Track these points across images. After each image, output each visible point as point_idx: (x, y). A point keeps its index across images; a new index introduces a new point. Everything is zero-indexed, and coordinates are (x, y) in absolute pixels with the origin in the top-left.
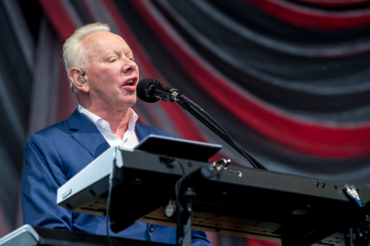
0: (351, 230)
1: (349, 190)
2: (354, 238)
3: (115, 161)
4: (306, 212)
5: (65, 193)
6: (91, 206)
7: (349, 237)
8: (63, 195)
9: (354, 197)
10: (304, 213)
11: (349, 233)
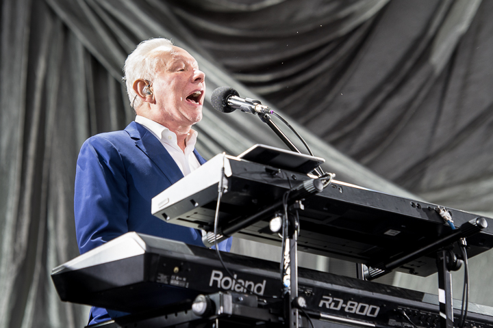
0: (444, 253)
1: (442, 212)
2: (448, 261)
3: (223, 169)
4: (399, 232)
5: (162, 203)
6: (188, 217)
7: (443, 260)
8: (159, 204)
9: (448, 219)
10: (396, 234)
11: (442, 256)
